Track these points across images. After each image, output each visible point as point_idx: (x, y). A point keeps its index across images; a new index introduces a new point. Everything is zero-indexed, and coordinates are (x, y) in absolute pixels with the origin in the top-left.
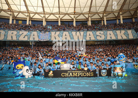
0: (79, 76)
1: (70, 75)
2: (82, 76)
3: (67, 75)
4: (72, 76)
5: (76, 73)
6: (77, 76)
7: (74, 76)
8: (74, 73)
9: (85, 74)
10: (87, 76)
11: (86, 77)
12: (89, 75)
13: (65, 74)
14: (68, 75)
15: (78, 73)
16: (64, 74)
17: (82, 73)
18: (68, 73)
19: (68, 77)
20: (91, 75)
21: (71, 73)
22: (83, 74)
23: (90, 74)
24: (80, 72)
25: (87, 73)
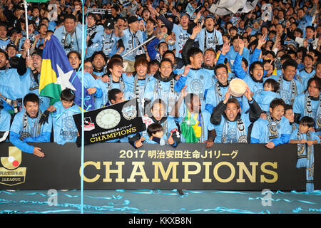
0: (186, 180)
1: (134, 173)
2: (207, 180)
3: (114, 176)
4: (145, 179)
5: (173, 165)
6: (174, 180)
7: (156, 180)
8: (158, 165)
9: (224, 172)
10: (241, 180)
11: (233, 186)
12: (253, 179)
13: (103, 167)
14: (119, 172)
15: (180, 161)
16: (98, 165)
17: (208, 164)
18: (120, 164)
19: (120, 186)
20: (263, 179)
21: (141, 164)
22: (212, 168)
23: (259, 173)
24: (196, 154)
25: (242, 165)
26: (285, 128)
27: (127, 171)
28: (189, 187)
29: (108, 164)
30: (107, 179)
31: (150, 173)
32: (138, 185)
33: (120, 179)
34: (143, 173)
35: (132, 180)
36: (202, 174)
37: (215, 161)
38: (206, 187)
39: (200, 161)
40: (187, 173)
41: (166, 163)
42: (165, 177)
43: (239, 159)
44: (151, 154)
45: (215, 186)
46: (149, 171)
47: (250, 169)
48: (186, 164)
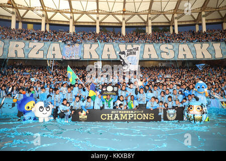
0: (129, 119)
1: (115, 117)
2: (135, 119)
4: (118, 119)
5: (126, 115)
6: (126, 119)
7: (121, 119)
8: (122, 115)
9: (140, 117)
10: (144, 119)
11: (142, 120)
12: (147, 119)
13: (107, 116)
14: (111, 117)
16: (106, 115)
17: (135, 115)
18: (112, 115)
19: (112, 121)
20: (150, 118)
21: (117, 115)
23: (149, 116)
24: (132, 112)
25: (144, 115)
26: (155, 105)
27: (114, 116)
28: (130, 121)
29: (108, 115)
30: (108, 119)
31: (120, 117)
32: (116, 120)
33: (112, 119)
34: (118, 117)
35: (115, 119)
36: (134, 117)
37: (137, 114)
38: (135, 121)
39: (133, 114)
40: (130, 117)
41: (124, 114)
42: (124, 118)
43: (143, 113)
44: (120, 112)
45: (137, 120)
46: (120, 116)
47: (146, 115)
48: (129, 115)
